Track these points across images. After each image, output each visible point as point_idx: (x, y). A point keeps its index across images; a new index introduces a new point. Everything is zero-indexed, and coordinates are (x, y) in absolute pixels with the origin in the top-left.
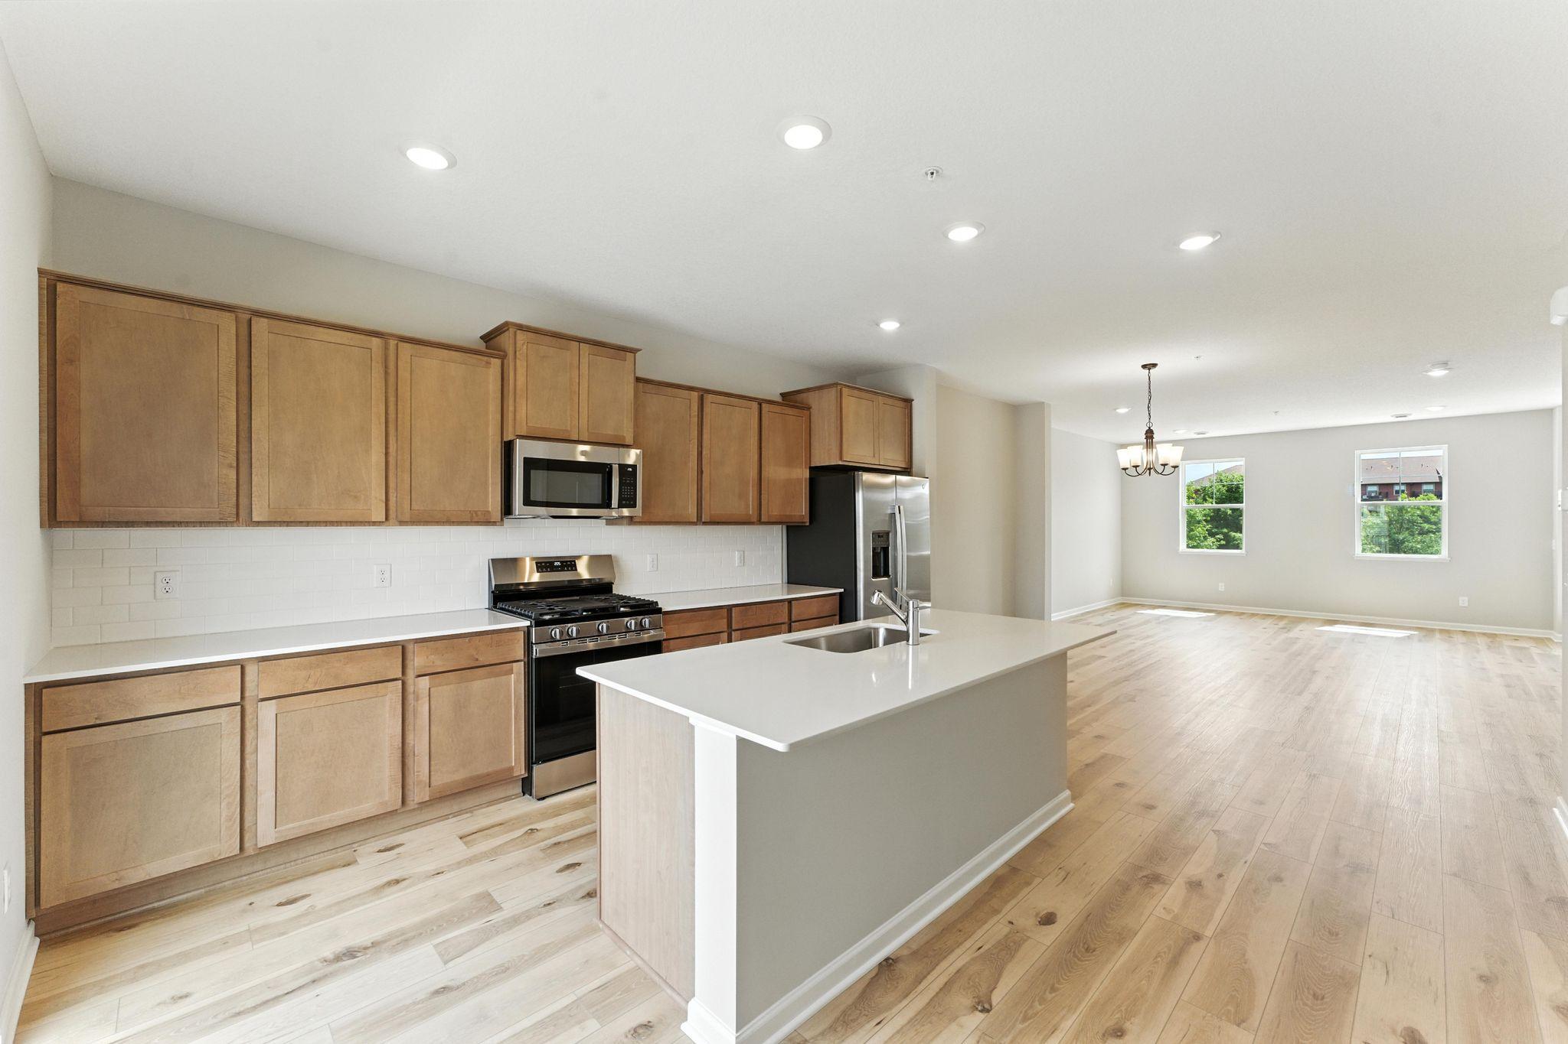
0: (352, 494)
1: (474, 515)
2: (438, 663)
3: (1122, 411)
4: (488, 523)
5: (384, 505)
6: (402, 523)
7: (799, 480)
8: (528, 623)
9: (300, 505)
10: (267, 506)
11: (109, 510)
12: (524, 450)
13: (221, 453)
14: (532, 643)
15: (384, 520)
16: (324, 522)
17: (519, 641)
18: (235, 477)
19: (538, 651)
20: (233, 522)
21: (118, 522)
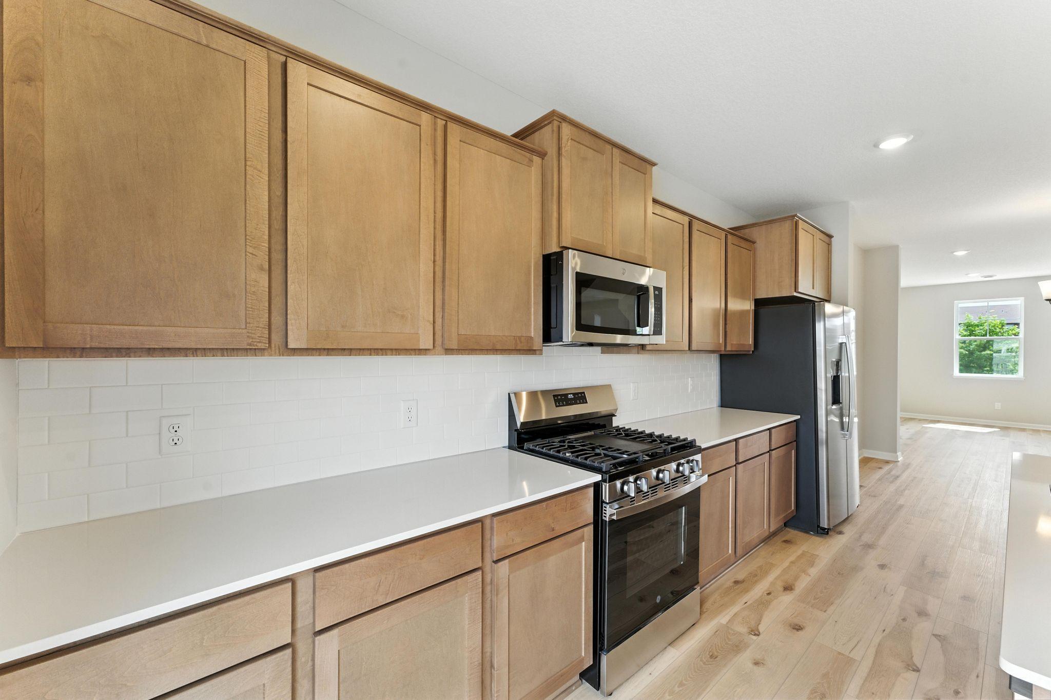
0: (400, 313)
1: (518, 341)
2: (518, 540)
3: (960, 253)
4: (531, 351)
5: (432, 326)
6: (448, 351)
7: (748, 311)
8: (598, 477)
9: (343, 327)
10: (306, 328)
11: (91, 330)
12: (574, 263)
13: (250, 250)
14: (603, 502)
15: (432, 347)
16: (368, 349)
17: (589, 500)
18: (267, 285)
19: (610, 512)
20: (264, 349)
21: (106, 348)
